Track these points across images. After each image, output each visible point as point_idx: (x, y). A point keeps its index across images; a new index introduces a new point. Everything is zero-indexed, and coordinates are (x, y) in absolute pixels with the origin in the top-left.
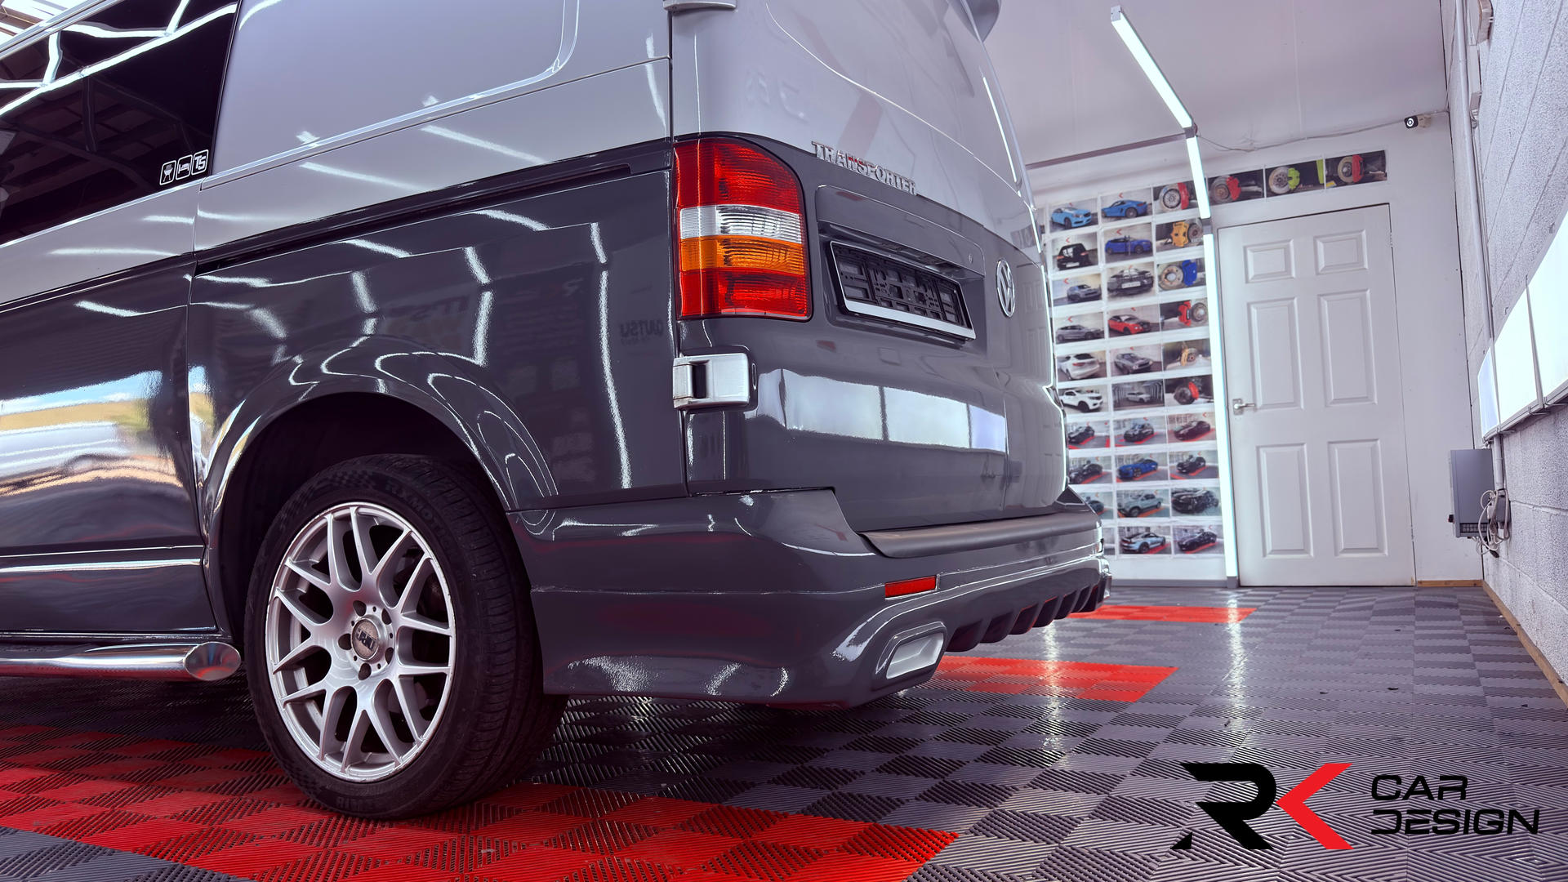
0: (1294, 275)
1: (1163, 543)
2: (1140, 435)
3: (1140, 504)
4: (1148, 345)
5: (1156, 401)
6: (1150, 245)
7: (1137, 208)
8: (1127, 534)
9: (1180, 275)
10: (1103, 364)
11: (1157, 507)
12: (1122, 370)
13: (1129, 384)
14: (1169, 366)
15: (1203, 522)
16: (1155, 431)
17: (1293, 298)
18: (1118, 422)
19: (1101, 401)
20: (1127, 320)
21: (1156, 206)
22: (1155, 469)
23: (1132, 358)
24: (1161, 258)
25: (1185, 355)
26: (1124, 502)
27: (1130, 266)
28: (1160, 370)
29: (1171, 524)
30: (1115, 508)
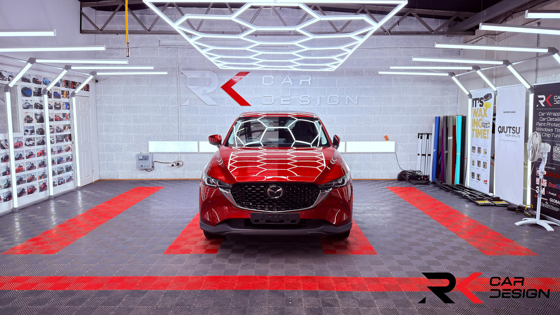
0: (80, 110)
1: (64, 181)
2: (60, 151)
3: (61, 170)
4: (61, 124)
5: (62, 141)
6: (60, 96)
7: (58, 84)
8: (59, 179)
9: (65, 106)
10: (54, 129)
11: (63, 171)
12: (57, 131)
13: (58, 135)
14: (64, 131)
15: (70, 173)
16: (63, 149)
17: (79, 116)
18: (57, 146)
19: (53, 140)
20: (58, 116)
21: (61, 85)
22: (62, 160)
23: (59, 128)
24: (63, 100)
25: (66, 128)
26: (59, 169)
27: (58, 100)
28: (63, 132)
29: (65, 175)
30: (57, 172)
